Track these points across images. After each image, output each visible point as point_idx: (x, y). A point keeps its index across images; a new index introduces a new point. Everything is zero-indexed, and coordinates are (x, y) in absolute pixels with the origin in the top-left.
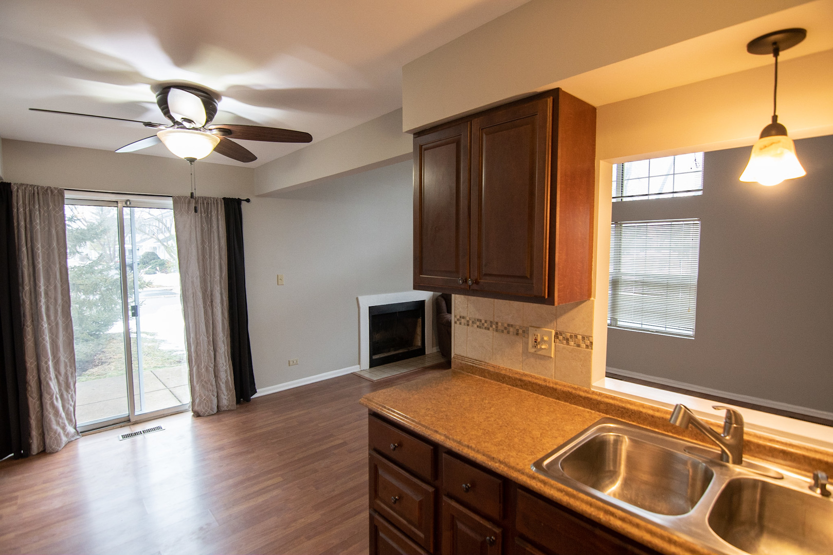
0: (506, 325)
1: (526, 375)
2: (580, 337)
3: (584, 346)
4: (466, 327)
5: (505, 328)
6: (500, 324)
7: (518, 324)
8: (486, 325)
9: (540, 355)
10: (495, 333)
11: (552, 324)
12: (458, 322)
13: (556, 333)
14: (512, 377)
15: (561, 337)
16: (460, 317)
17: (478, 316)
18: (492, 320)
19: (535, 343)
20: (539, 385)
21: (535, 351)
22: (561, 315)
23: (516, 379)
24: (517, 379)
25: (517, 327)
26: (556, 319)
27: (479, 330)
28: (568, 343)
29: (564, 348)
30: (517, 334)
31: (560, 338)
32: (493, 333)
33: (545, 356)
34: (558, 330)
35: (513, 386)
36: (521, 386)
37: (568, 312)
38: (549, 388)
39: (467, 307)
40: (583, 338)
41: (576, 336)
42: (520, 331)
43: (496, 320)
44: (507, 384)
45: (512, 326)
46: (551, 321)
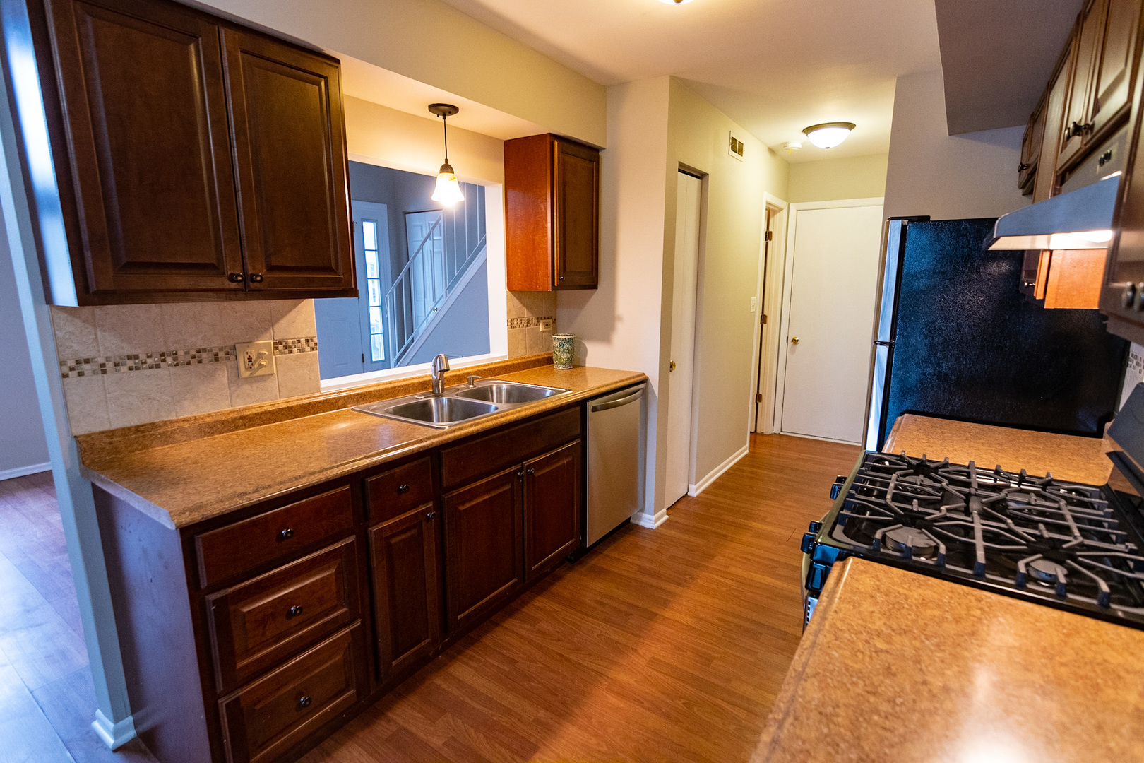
0: (193, 352)
1: (244, 409)
2: (303, 341)
3: (308, 349)
4: (100, 376)
5: (194, 357)
6: (181, 353)
7: (216, 345)
8: (150, 361)
9: (260, 376)
10: (173, 369)
11: (268, 334)
12: (73, 374)
13: (275, 344)
14: (227, 421)
15: (281, 347)
16: (78, 362)
17: (127, 350)
18: (162, 350)
19: (250, 363)
20: (270, 412)
21: (251, 374)
22: (278, 320)
23: (234, 420)
24: (236, 418)
25: (215, 351)
26: (273, 326)
27: (134, 373)
28: (291, 352)
29: (287, 358)
30: (217, 360)
31: (280, 349)
32: (169, 370)
33: (263, 376)
34: (275, 339)
35: (231, 431)
36: (245, 425)
37: (286, 314)
38: (283, 409)
39: (96, 337)
40: (307, 341)
41: (299, 341)
42: (221, 354)
43: (172, 348)
44: (220, 433)
45: (205, 350)
46: (266, 330)
